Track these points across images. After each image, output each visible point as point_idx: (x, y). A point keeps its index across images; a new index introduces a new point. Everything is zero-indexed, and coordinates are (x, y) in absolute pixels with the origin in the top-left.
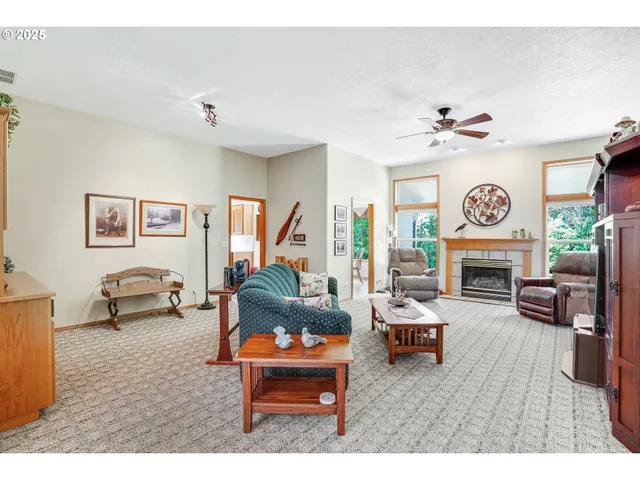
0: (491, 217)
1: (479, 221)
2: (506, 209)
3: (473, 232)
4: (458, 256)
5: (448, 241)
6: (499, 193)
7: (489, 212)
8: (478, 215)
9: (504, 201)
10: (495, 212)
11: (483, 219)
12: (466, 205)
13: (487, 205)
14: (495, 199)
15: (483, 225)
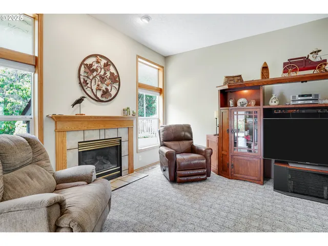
0: (106, 93)
1: (96, 96)
2: (117, 87)
3: (90, 109)
4: (73, 140)
5: (57, 119)
6: (112, 69)
7: (104, 87)
8: (94, 88)
9: (115, 79)
10: (109, 88)
11: (99, 94)
12: (82, 72)
13: (103, 79)
14: (108, 74)
15: (99, 101)
